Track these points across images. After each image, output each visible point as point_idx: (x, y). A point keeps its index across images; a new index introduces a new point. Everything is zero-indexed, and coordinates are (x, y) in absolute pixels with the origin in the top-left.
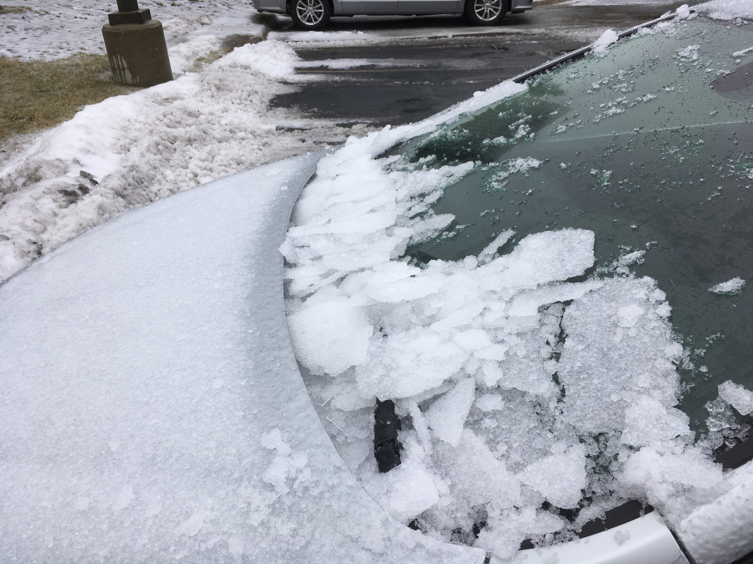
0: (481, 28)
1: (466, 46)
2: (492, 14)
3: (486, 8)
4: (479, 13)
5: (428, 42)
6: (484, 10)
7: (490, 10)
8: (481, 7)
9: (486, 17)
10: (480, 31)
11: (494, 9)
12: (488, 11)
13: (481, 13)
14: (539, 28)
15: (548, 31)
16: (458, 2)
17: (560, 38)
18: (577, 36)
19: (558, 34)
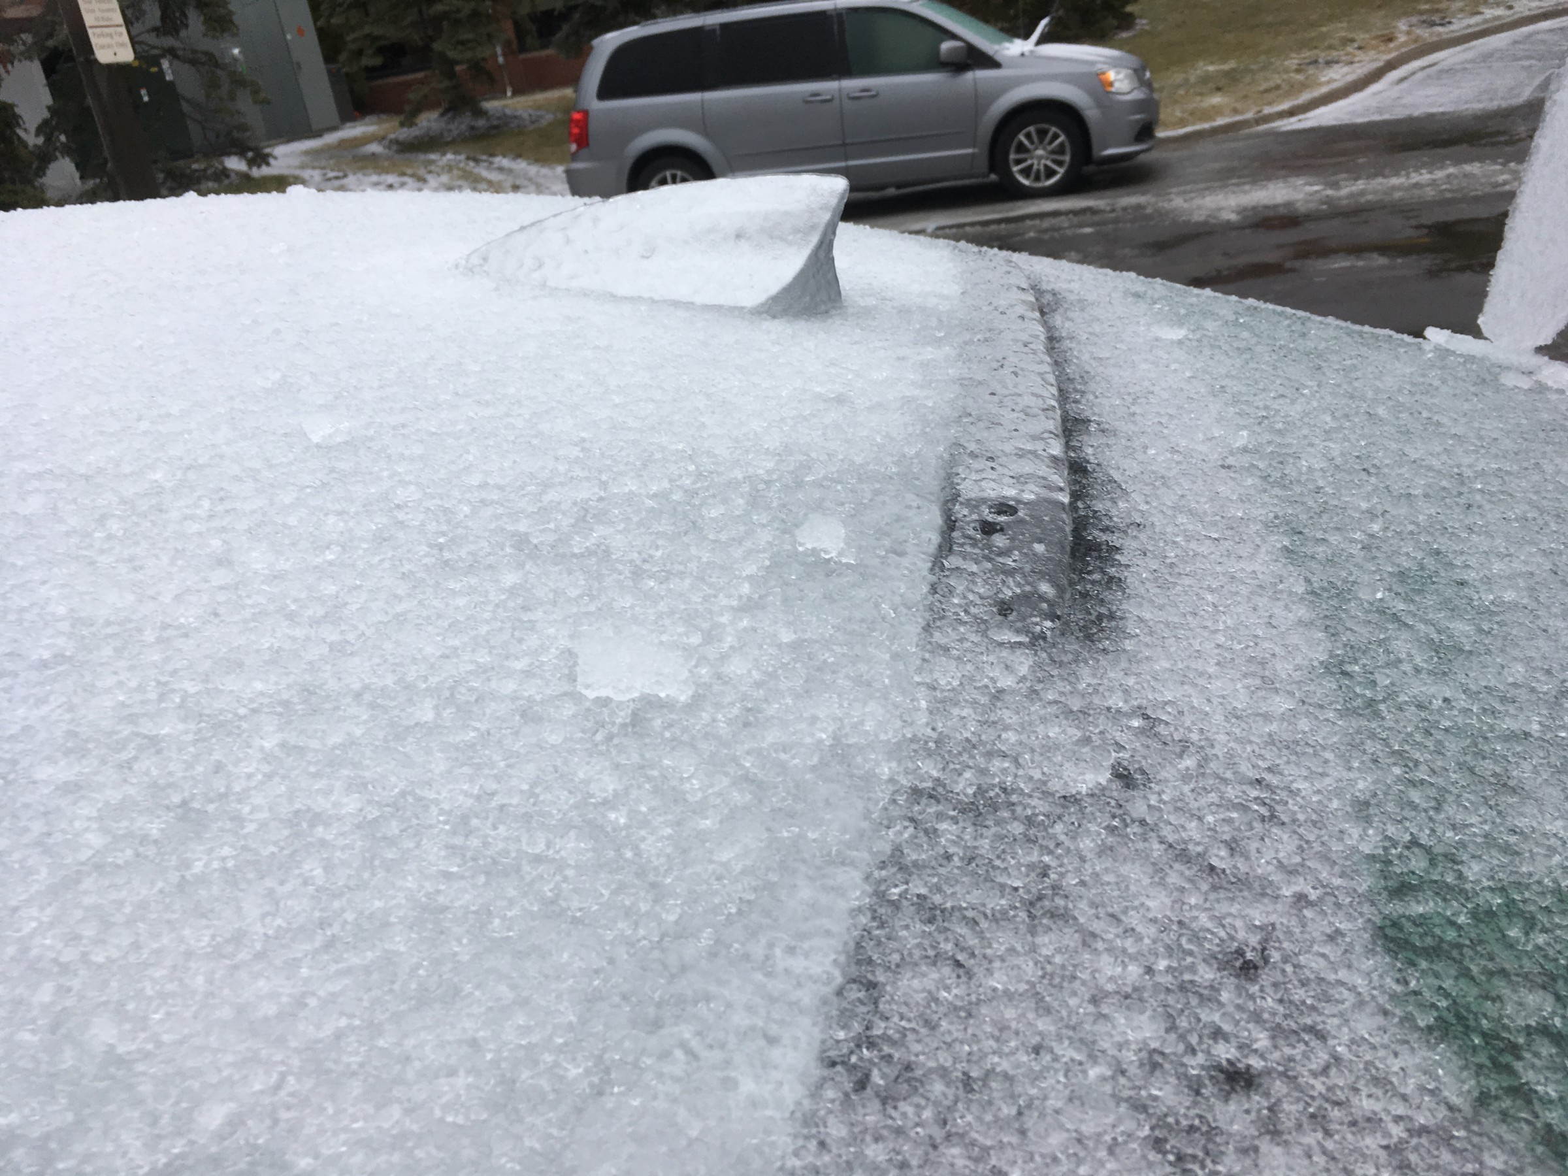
2: (1050, 173)
3: (1035, 161)
4: (1022, 172)
6: (1031, 166)
7: (1046, 166)
8: (1025, 160)
9: (1037, 178)
11: (1054, 161)
12: (1042, 168)
13: (1026, 172)
14: (1143, 194)
15: (1153, 200)
16: (973, 155)
17: (1160, 214)
18: (1199, 208)
19: (1166, 205)
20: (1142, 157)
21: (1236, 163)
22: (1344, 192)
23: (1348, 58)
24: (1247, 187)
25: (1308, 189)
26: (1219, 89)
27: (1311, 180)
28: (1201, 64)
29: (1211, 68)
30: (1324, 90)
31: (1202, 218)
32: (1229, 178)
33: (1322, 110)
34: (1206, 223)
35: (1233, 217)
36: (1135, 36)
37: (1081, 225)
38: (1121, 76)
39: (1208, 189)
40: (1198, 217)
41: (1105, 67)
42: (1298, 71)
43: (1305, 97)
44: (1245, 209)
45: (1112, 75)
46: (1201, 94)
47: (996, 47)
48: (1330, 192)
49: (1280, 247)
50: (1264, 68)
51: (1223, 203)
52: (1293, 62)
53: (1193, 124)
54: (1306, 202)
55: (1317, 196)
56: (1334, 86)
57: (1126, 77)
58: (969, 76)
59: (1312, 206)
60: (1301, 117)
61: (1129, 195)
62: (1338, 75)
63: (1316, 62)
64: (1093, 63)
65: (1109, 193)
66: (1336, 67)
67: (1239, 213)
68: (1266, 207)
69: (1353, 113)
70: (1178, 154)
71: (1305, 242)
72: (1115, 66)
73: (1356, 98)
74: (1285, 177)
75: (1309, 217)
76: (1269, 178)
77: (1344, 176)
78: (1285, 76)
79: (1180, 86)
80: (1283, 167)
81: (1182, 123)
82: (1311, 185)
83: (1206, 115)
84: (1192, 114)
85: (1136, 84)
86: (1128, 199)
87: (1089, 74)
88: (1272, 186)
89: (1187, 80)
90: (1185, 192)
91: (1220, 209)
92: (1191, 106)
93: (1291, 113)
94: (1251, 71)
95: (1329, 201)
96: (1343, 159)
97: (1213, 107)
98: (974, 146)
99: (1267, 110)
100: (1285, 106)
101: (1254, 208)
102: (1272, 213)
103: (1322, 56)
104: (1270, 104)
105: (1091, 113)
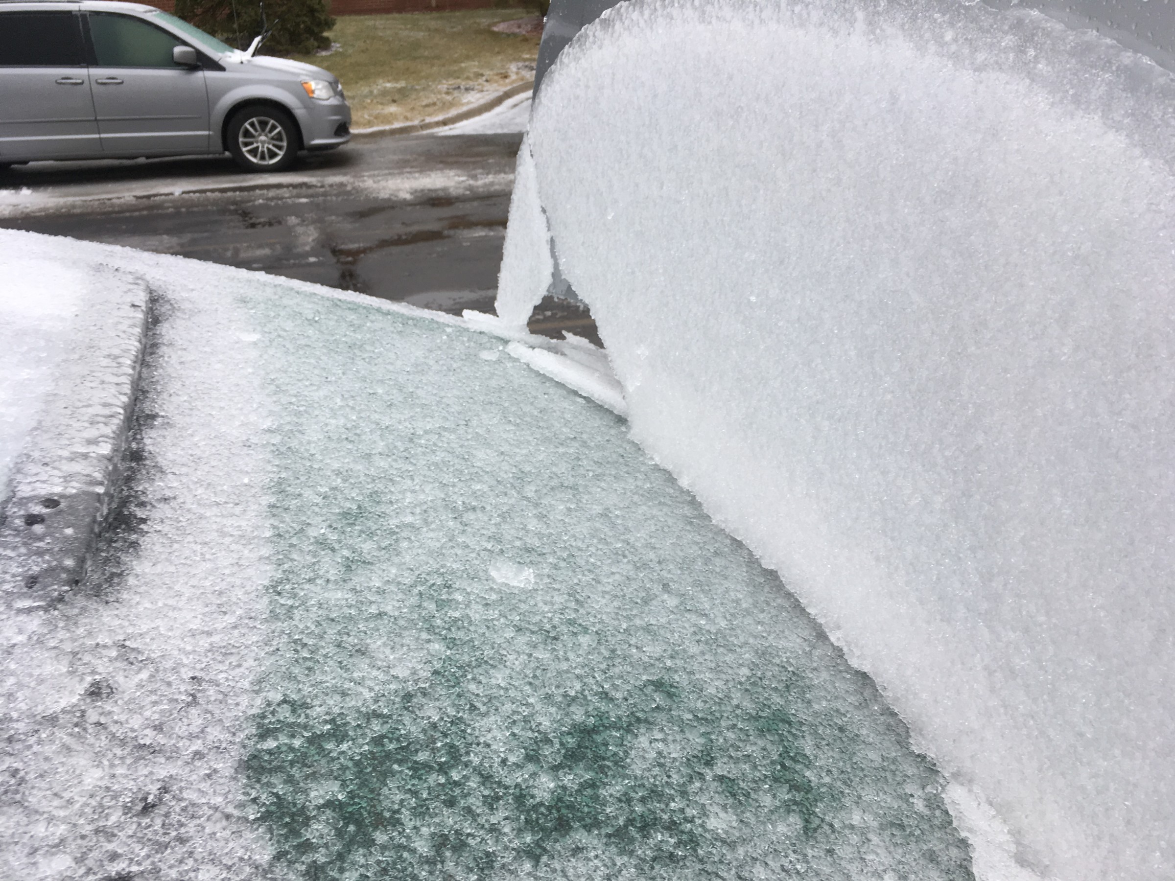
0: (250, 176)
1: (183, 210)
2: (273, 155)
3: (260, 145)
4: (250, 152)
5: (134, 205)
6: (257, 148)
7: (269, 149)
8: (252, 143)
9: (263, 158)
10: (241, 182)
11: (274, 145)
12: (266, 150)
13: (254, 152)
14: (345, 174)
15: (351, 180)
16: (209, 135)
17: (357, 191)
18: (384, 188)
19: (361, 184)
20: (341, 147)
21: (409, 157)
22: (480, 183)
23: (480, 87)
24: (417, 175)
25: (457, 178)
26: (394, 101)
27: (459, 172)
28: (381, 81)
29: (389, 85)
30: (465, 109)
31: (387, 196)
32: (405, 167)
33: (464, 123)
34: (389, 200)
35: (408, 197)
36: (331, 55)
37: (299, 196)
38: (320, 86)
39: (390, 174)
40: (384, 195)
41: (307, 78)
42: (447, 93)
43: (453, 112)
44: (416, 191)
45: (313, 85)
46: (382, 104)
47: (220, 55)
48: (471, 182)
49: (440, 219)
50: (424, 89)
51: (401, 186)
52: (444, 86)
53: (378, 125)
54: (457, 188)
55: (462, 185)
56: (471, 106)
57: (324, 87)
58: (200, 75)
59: (460, 191)
60: (451, 126)
61: (334, 175)
62: (473, 99)
63: (459, 87)
64: (298, 75)
65: (319, 172)
66: (472, 93)
67: (411, 194)
68: (430, 190)
69: (484, 126)
70: (368, 146)
71: (457, 217)
72: (314, 79)
73: (486, 117)
74: (441, 169)
75: (459, 199)
76: (431, 170)
77: (480, 171)
78: (439, 97)
79: (366, 97)
80: (441, 162)
81: (370, 124)
82: (459, 176)
83: (387, 119)
84: (376, 118)
85: (332, 93)
86: (333, 178)
87: (295, 83)
88: (433, 175)
89: (371, 92)
90: (374, 175)
91: (399, 190)
92: (376, 112)
93: (444, 123)
94: (416, 90)
95: (470, 188)
96: (479, 159)
97: (391, 114)
98: (209, 130)
99: (428, 120)
100: (440, 117)
101: (422, 191)
102: (434, 195)
103: (463, 84)
104: (429, 115)
105: (299, 112)
